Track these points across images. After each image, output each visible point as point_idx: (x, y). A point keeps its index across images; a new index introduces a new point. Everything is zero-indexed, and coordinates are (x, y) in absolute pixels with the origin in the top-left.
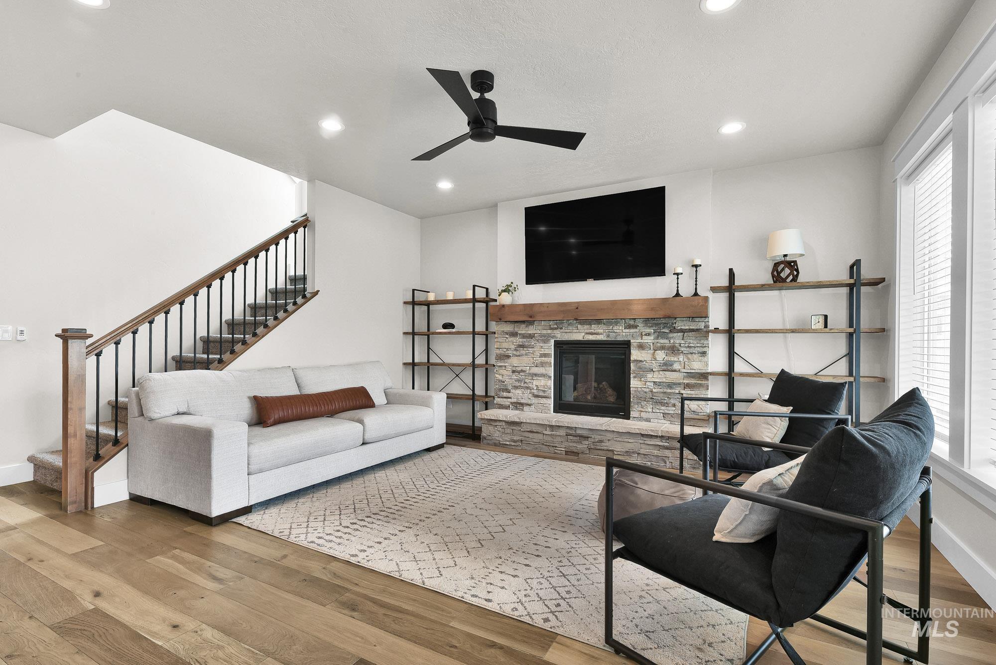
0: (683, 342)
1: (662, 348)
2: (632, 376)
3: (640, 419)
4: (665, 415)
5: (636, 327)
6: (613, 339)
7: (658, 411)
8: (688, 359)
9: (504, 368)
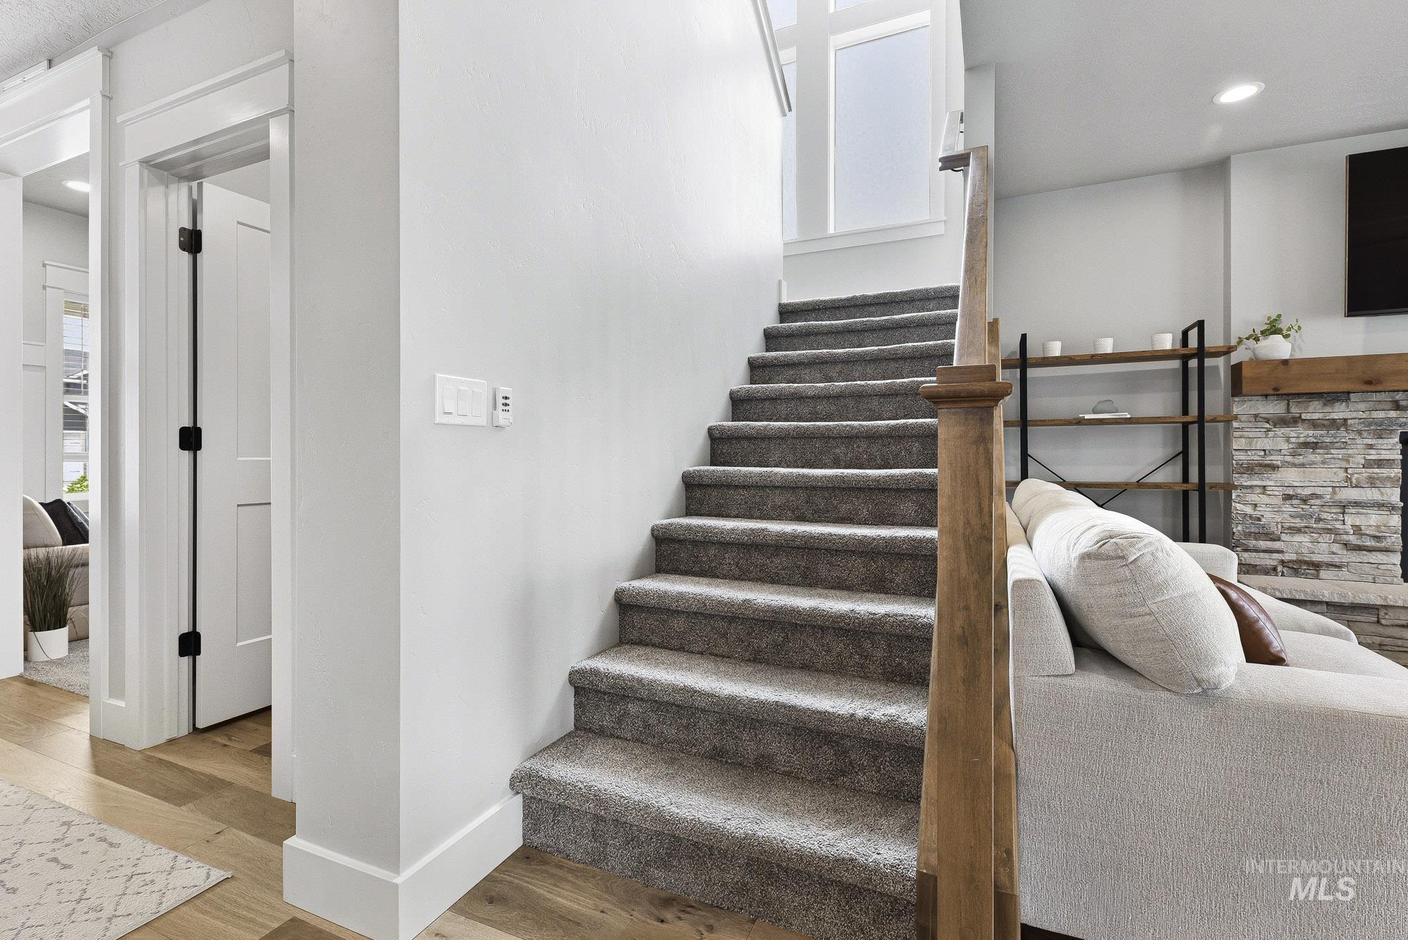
9: (1258, 490)
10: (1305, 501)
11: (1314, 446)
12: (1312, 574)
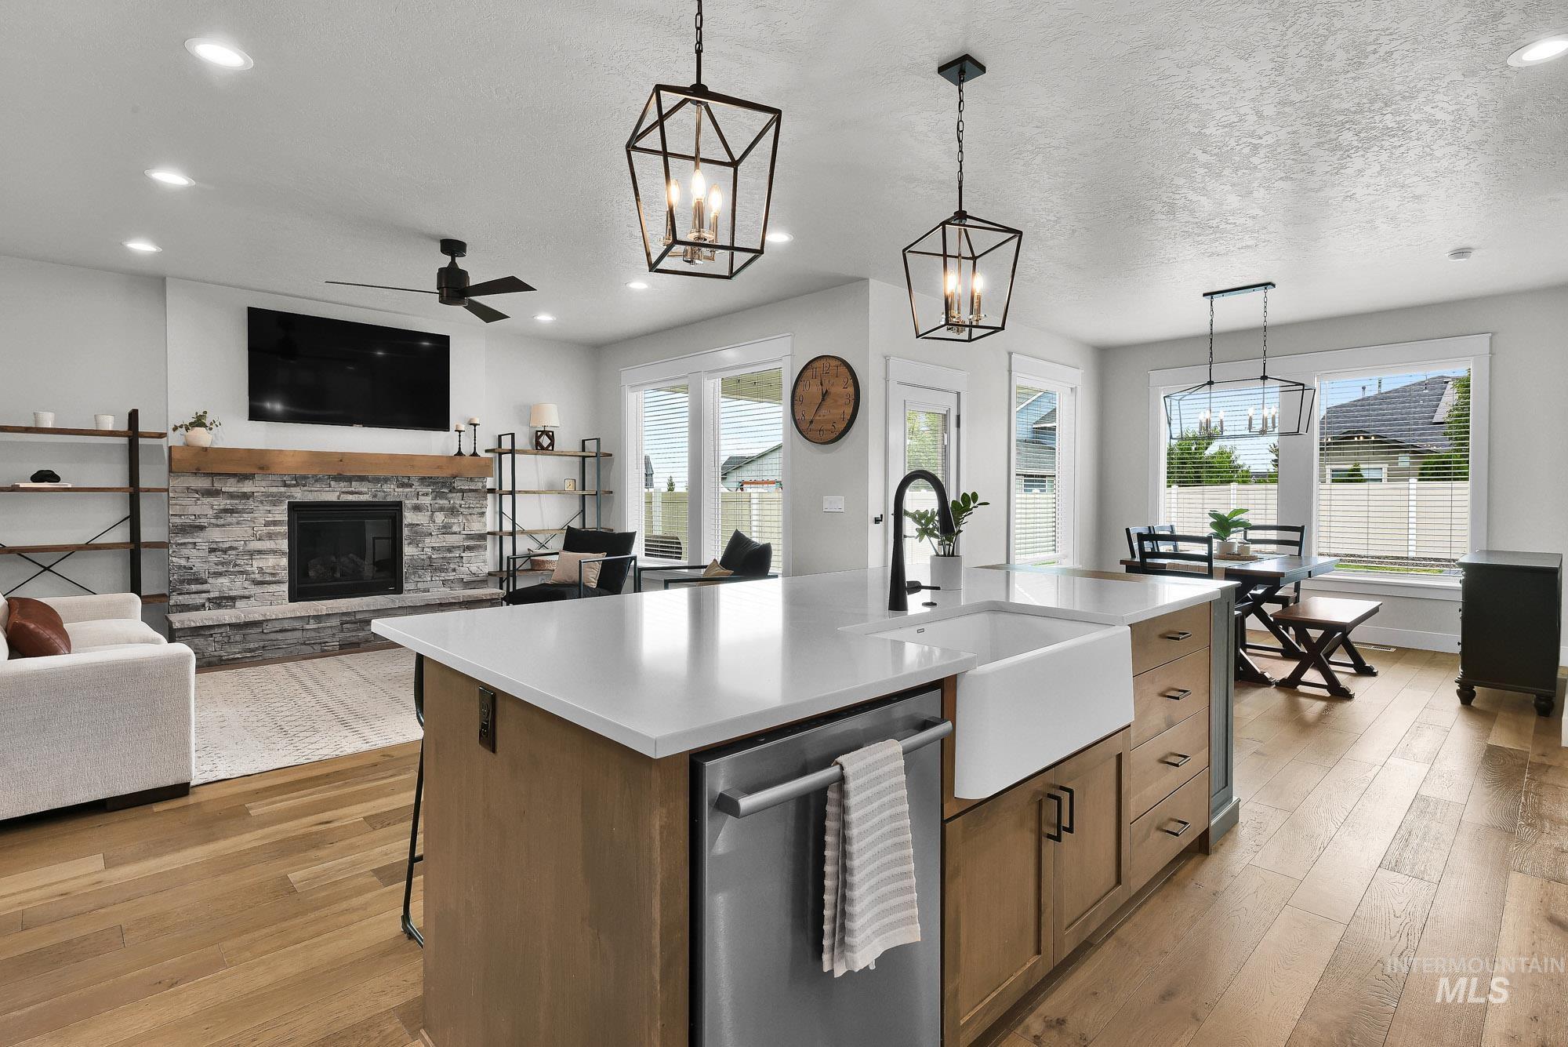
0: (463, 502)
1: (441, 509)
2: (405, 542)
3: (417, 590)
4: (444, 582)
5: (411, 486)
6: (381, 500)
7: (437, 579)
8: (467, 520)
9: (190, 546)
10: (225, 551)
11: (231, 511)
12: (230, 606)
